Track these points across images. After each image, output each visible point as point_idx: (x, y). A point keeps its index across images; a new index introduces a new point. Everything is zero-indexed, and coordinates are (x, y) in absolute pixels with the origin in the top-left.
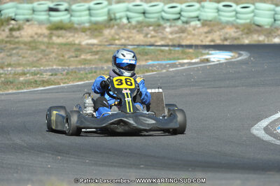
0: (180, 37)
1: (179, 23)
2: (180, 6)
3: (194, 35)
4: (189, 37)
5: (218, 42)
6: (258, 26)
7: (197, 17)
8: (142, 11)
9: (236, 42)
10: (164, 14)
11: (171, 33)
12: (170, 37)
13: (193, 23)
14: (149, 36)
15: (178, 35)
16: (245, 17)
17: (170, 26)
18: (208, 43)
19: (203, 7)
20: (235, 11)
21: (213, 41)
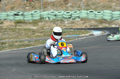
0: (72, 25)
1: (71, 19)
2: (71, 12)
3: (78, 24)
4: (76, 25)
5: (88, 27)
6: (105, 20)
7: (79, 17)
8: (55, 15)
9: (96, 27)
10: (64, 16)
11: (68, 24)
12: (67, 25)
13: (76, 19)
14: (58, 25)
15: (71, 24)
16: (99, 16)
17: (67, 21)
18: (84, 28)
19: (81, 12)
20: (95, 14)
21: (86, 27)
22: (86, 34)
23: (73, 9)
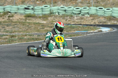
0: (81, 21)
1: (80, 15)
2: (80, 8)
3: (87, 20)
4: (85, 21)
5: (97, 23)
6: (114, 17)
7: (88, 13)
8: (65, 10)
9: (105, 24)
10: (73, 11)
11: (77, 19)
12: (77, 21)
13: (86, 15)
14: (68, 20)
16: (108, 13)
17: (77, 17)
18: (92, 24)
19: (90, 9)
20: (104, 10)
21: (95, 23)
22: (94, 30)
23: (82, 5)
